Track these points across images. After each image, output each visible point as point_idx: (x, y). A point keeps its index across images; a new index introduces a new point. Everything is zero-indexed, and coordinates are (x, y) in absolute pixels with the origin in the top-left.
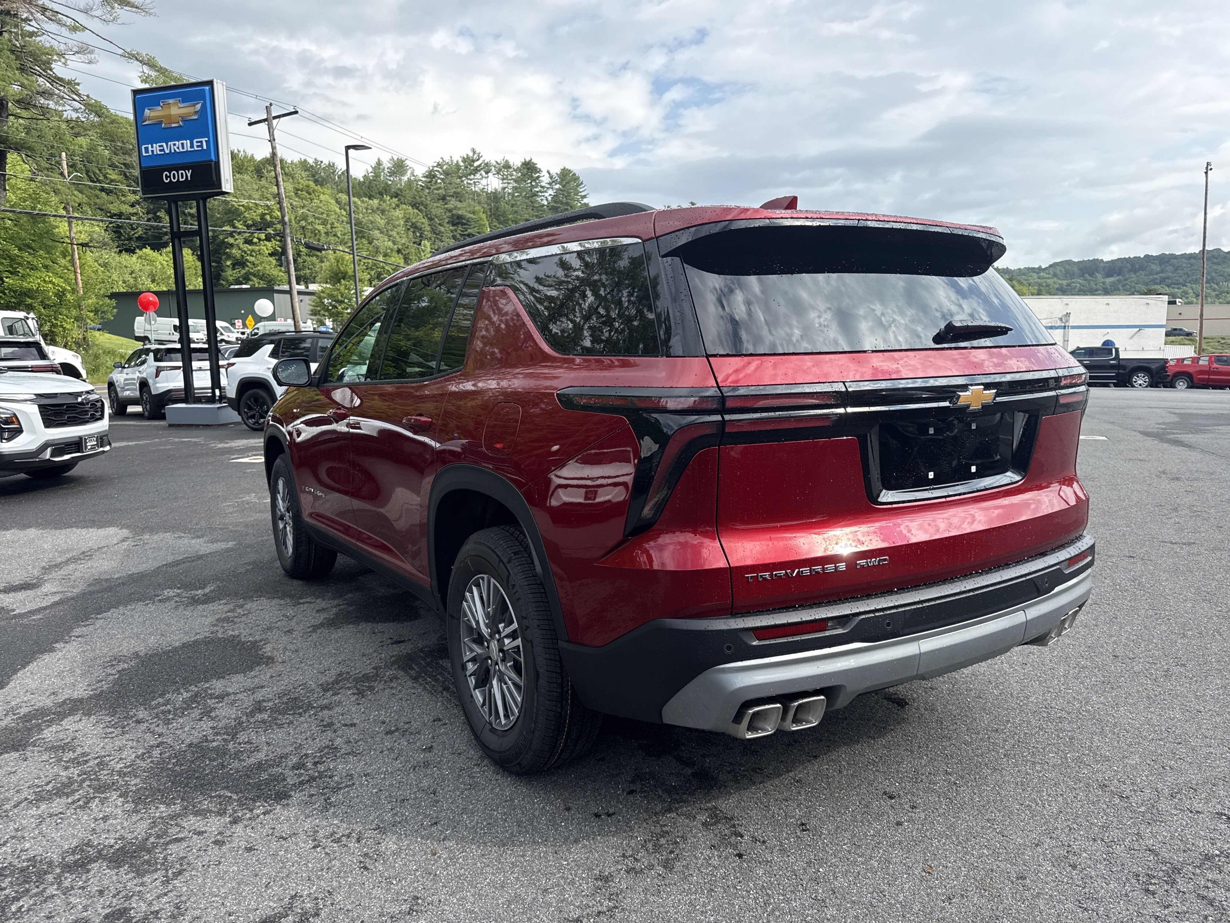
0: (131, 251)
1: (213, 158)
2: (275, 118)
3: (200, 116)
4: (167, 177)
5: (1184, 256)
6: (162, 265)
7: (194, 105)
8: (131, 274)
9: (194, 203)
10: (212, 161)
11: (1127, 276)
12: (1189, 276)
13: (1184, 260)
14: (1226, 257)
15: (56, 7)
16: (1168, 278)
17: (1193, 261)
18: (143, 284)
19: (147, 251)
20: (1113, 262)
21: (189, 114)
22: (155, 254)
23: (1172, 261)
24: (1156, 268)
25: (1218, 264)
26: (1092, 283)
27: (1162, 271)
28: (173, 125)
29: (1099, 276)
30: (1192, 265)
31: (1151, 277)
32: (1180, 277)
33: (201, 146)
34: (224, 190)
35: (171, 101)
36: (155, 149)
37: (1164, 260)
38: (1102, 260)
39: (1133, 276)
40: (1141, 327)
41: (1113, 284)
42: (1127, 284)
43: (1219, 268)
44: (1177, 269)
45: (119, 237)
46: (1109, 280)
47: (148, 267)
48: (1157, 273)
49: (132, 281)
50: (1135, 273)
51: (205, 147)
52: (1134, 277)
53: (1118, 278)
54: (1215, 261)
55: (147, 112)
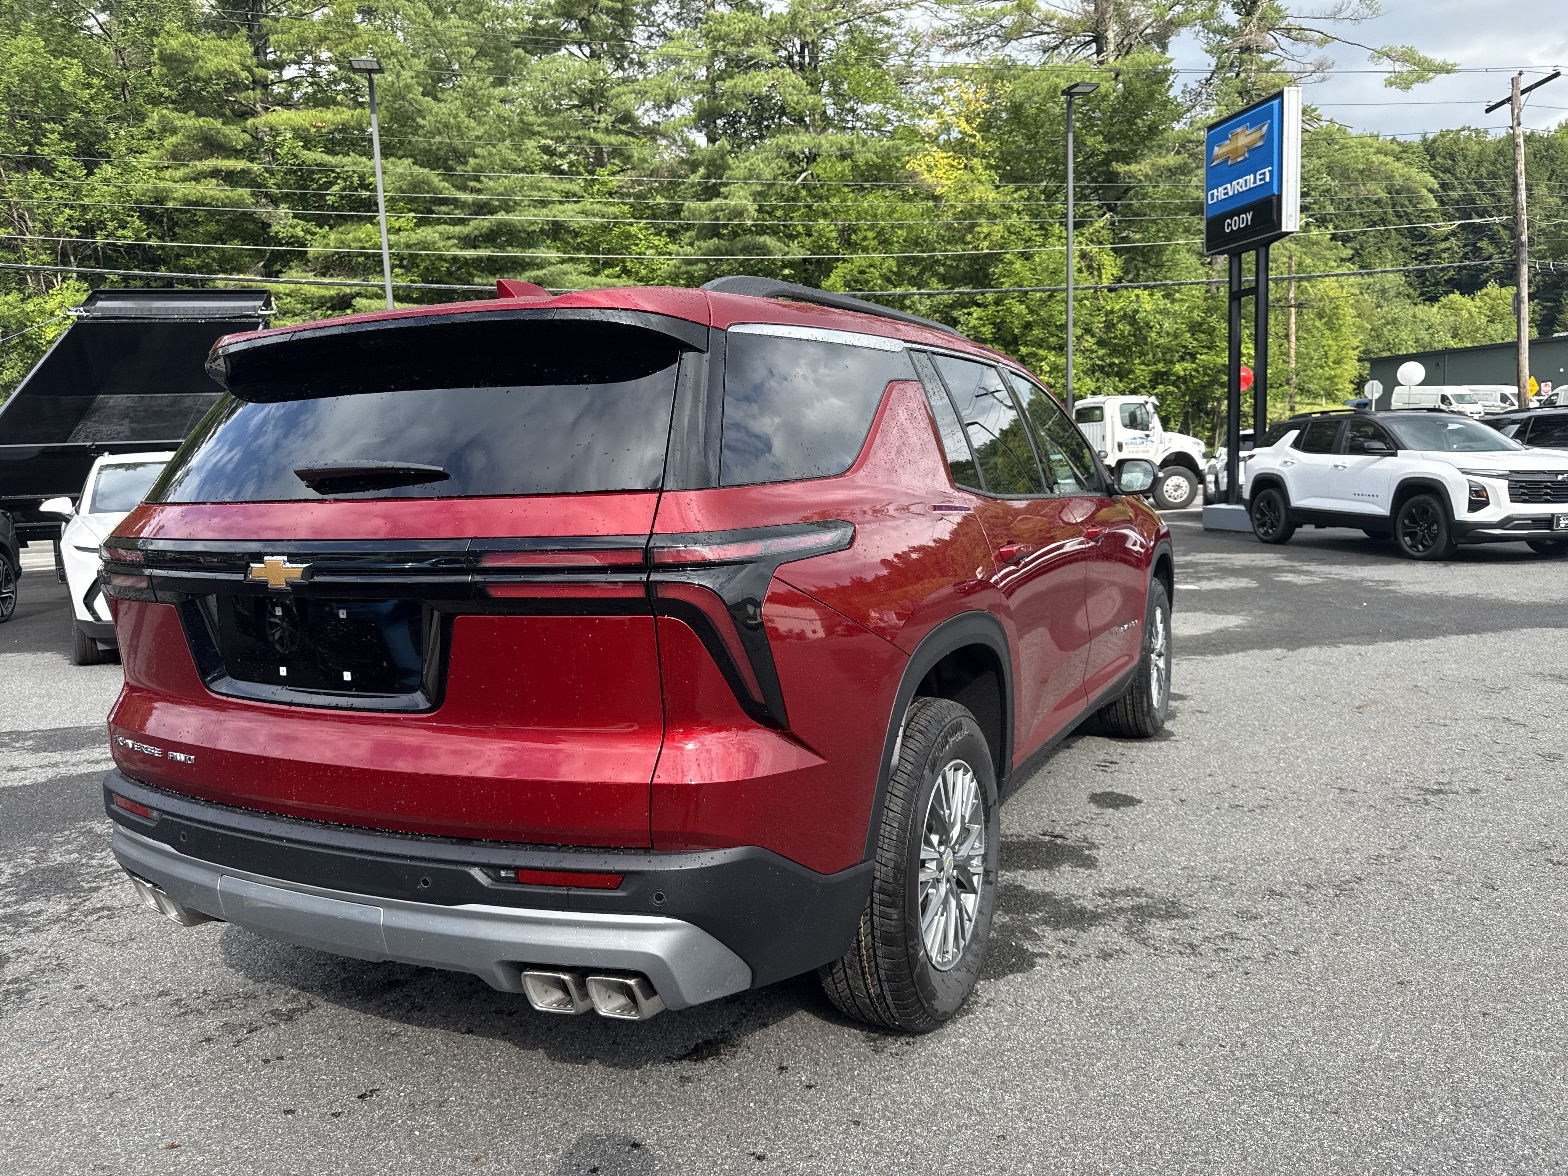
0: (1433, 299)
1: (1276, 192)
2: (1523, 92)
3: (1266, 141)
4: (1229, 225)
6: (1470, 313)
7: (1260, 129)
8: (1427, 330)
9: (1253, 253)
10: (1274, 195)
15: (1305, 24)
18: (1440, 341)
19: (1456, 297)
21: (1255, 141)
22: (1466, 300)
28: (1239, 159)
33: (1264, 179)
34: (1284, 229)
35: (1239, 130)
36: (1219, 193)
45: (1423, 283)
47: (1452, 318)
49: (1427, 338)
51: (1267, 180)
55: (1216, 149)
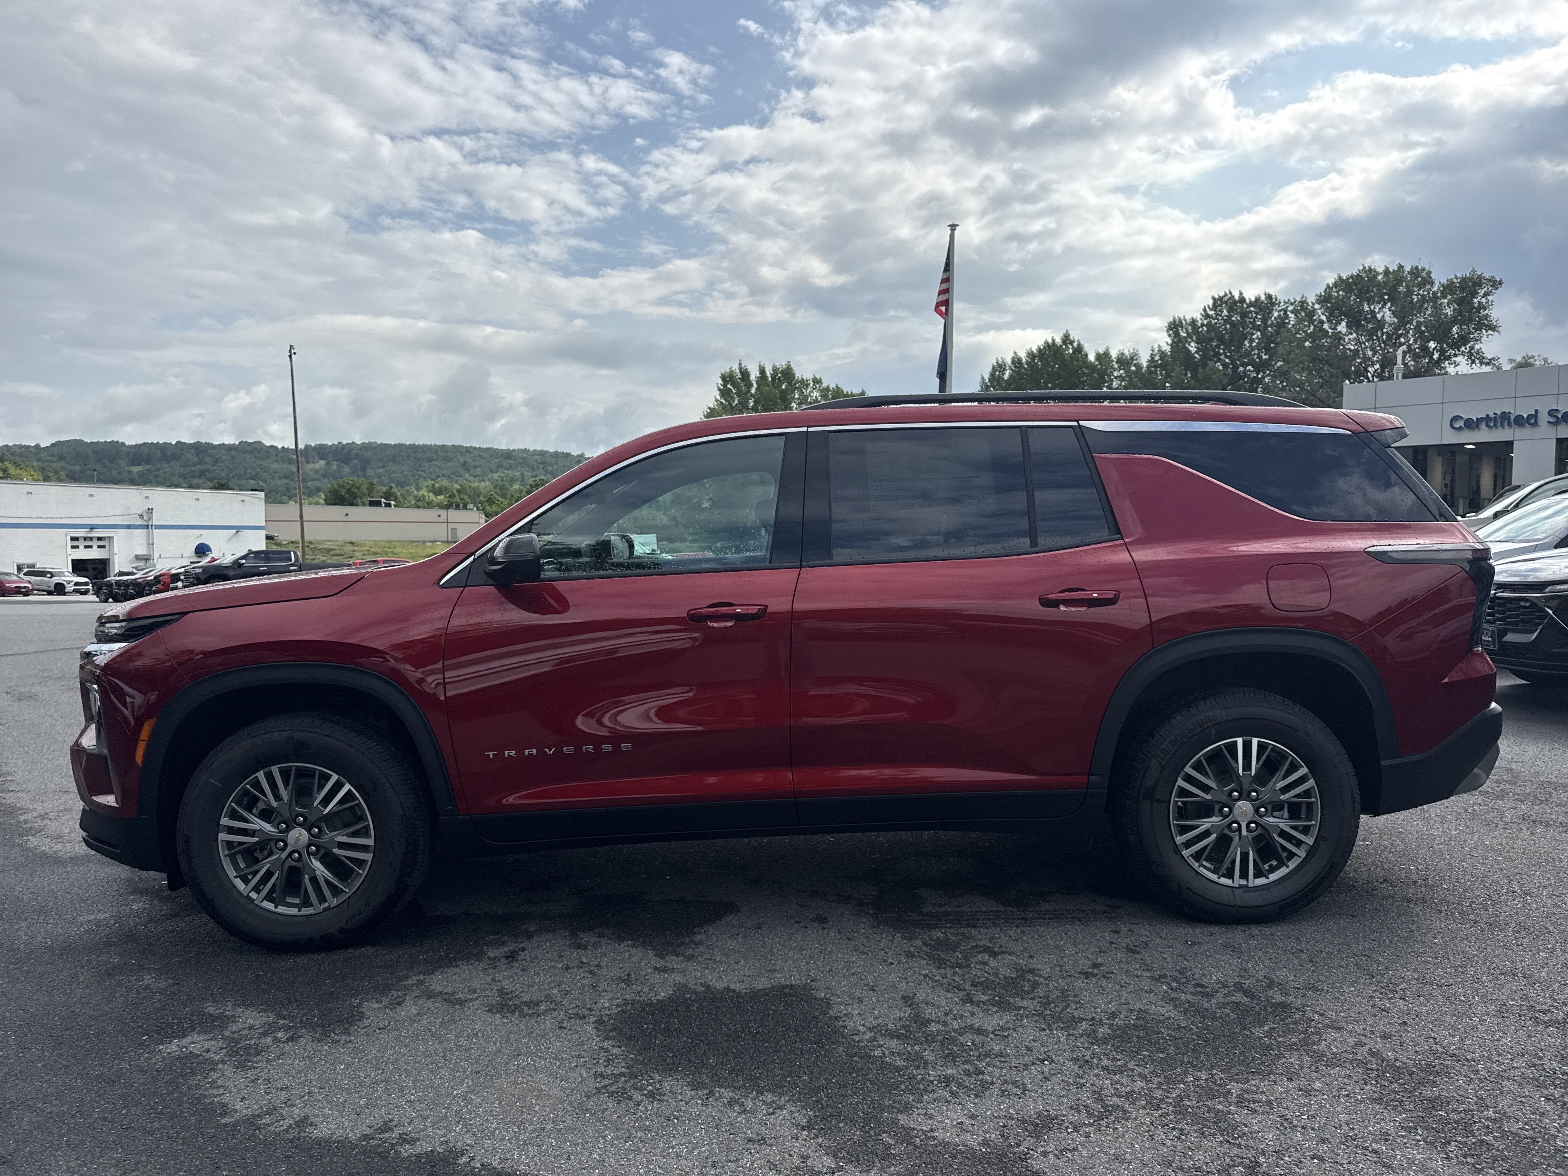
5: (222, 446)
11: (158, 466)
12: (231, 471)
13: (223, 452)
14: (268, 452)
16: (208, 471)
17: (233, 453)
20: (137, 446)
23: (210, 451)
24: (192, 457)
25: (262, 459)
26: (114, 472)
27: (200, 462)
29: (123, 463)
30: (233, 457)
31: (188, 469)
32: (223, 470)
37: (200, 449)
38: (123, 444)
39: (166, 466)
40: (238, 529)
41: (141, 474)
42: (159, 475)
43: (264, 463)
44: (217, 461)
46: (136, 469)
48: (195, 465)
50: (168, 462)
52: (167, 468)
53: (147, 467)
54: (258, 455)
